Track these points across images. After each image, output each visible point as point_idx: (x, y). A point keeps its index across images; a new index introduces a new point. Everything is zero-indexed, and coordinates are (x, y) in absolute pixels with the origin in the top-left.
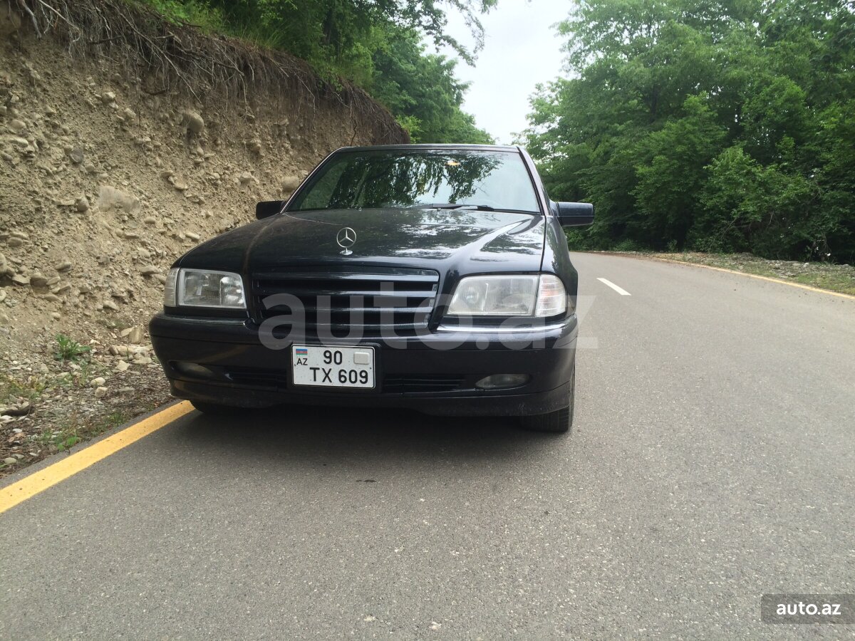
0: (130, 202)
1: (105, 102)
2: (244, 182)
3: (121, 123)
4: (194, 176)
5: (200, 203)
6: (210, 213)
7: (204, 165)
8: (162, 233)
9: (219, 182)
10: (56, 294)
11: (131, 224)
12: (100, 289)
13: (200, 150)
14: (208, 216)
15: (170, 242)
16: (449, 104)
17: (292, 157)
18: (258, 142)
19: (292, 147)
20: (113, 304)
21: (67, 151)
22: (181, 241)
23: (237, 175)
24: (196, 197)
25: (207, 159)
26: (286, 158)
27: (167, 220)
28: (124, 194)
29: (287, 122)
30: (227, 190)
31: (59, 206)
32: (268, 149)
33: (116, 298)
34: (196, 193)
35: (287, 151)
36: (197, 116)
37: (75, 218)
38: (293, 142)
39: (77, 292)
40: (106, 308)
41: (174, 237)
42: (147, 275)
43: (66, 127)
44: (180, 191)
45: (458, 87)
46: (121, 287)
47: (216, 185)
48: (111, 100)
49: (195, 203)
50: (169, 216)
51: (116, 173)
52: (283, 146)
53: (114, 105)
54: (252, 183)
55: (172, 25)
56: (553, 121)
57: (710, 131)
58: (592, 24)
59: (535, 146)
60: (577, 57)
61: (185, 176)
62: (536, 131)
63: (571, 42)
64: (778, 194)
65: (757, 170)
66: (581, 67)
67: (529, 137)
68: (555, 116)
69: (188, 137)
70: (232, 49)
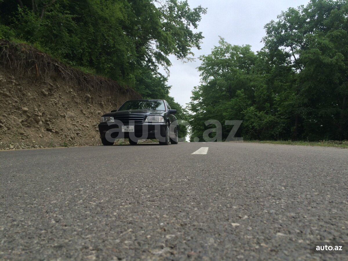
0: (74, 116)
1: (70, 92)
2: (99, 113)
3: (73, 97)
4: (88, 111)
5: (89, 118)
8: (80, 124)
10: (60, 135)
11: (74, 122)
12: (68, 135)
13: (89, 104)
14: (90, 121)
15: (82, 127)
16: (164, 93)
17: (111, 107)
18: (103, 103)
20: (71, 140)
21: (62, 103)
22: (85, 127)
23: (97, 111)
24: (88, 116)
25: (90, 107)
27: (81, 122)
28: (73, 114)
29: (110, 97)
30: (95, 115)
31: (61, 115)
32: (105, 105)
33: (71, 138)
35: (110, 106)
36: (89, 96)
37: (63, 118)
38: (112, 103)
39: (64, 135)
40: (70, 140)
41: (83, 126)
42: (77, 134)
43: (62, 98)
44: (84, 114)
45: (167, 87)
46: (72, 135)
47: (92, 114)
48: (71, 92)
50: (82, 120)
51: (71, 109)
53: (72, 93)
55: (85, 74)
56: (200, 99)
57: (245, 102)
58: (209, 68)
59: (194, 108)
60: (205, 78)
61: (85, 111)
62: (194, 103)
63: (203, 73)
64: (264, 120)
65: (257, 113)
66: (207, 81)
67: (192, 105)
68: (201, 97)
69: (86, 101)
70: (98, 79)
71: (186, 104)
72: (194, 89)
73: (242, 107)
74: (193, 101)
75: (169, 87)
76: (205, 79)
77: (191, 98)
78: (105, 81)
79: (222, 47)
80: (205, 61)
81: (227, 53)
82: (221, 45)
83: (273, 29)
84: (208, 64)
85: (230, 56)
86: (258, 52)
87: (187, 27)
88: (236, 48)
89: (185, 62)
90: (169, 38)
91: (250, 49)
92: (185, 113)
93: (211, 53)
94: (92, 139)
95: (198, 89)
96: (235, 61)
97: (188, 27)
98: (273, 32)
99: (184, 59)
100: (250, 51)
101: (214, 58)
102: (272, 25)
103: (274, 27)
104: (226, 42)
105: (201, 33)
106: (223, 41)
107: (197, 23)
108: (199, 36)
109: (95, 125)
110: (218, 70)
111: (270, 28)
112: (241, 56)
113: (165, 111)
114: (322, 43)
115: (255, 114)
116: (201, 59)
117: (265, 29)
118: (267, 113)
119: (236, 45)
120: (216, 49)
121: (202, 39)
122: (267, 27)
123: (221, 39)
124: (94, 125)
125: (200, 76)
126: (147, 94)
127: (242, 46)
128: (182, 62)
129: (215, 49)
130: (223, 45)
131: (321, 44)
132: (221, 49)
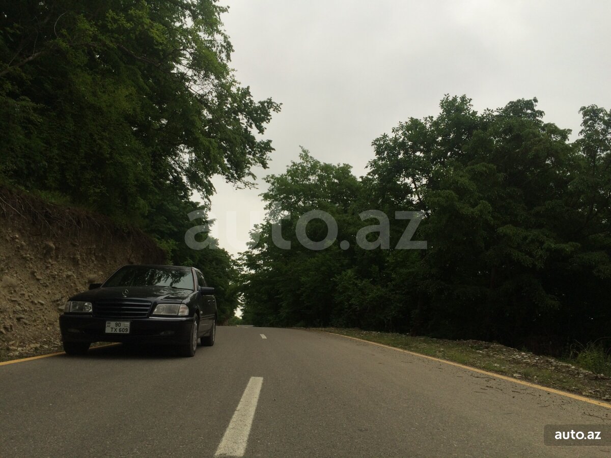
0: (16, 284)
1: (14, 239)
2: (68, 277)
3: (18, 248)
4: (45, 273)
5: (47, 286)
6: (50, 292)
7: (50, 268)
8: (27, 300)
9: (56, 276)
11: (14, 295)
13: (50, 261)
14: (49, 293)
15: (30, 305)
17: (95, 265)
18: (79, 257)
19: (96, 259)
22: (35, 304)
23: (66, 273)
24: (45, 283)
25: (52, 265)
26: (92, 265)
27: (30, 294)
28: (14, 280)
29: (95, 246)
30: (59, 280)
32: (83, 260)
34: (45, 282)
35: (93, 262)
36: (52, 245)
38: (97, 257)
41: (32, 302)
42: (19, 319)
44: (38, 280)
46: (8, 323)
47: (54, 278)
48: (16, 238)
49: (44, 286)
51: (12, 270)
52: (91, 259)
53: (17, 240)
54: (72, 277)
55: (48, 205)
56: (263, 247)
57: (339, 260)
58: (282, 196)
59: (252, 262)
60: (274, 212)
61: (41, 273)
62: (253, 252)
63: (270, 205)
64: (369, 295)
65: (358, 282)
66: (277, 218)
67: (248, 256)
68: (265, 244)
69: (45, 254)
70: (73, 214)
71: (239, 253)
72: (254, 228)
73: (333, 269)
74: (250, 250)
75: (212, 222)
76: (273, 214)
77: (248, 244)
78: (88, 218)
79: (305, 165)
80: (276, 184)
81: (312, 175)
82: (303, 161)
83: (386, 148)
84: (280, 191)
85: (318, 180)
86: (362, 177)
87: (246, 130)
88: (327, 168)
89: (240, 188)
90: (213, 149)
91: (350, 172)
92: (235, 268)
93: (286, 173)
94: (48, 328)
95: (261, 230)
96: (324, 189)
97: (249, 129)
98: (386, 152)
99: (239, 183)
100: (350, 174)
101: (290, 181)
102: (384, 141)
103: (388, 145)
104: (311, 157)
105: (270, 141)
106: (306, 155)
107: (264, 124)
108: (267, 147)
109: (57, 301)
110: (296, 202)
111: (381, 145)
112: (336, 181)
113: (193, 291)
114: (459, 182)
115: (354, 282)
116: (268, 182)
117: (373, 146)
118: (374, 282)
119: (327, 163)
120: (295, 167)
121: (271, 152)
122: (376, 144)
123: (304, 151)
124: (56, 299)
125: (265, 209)
126: (169, 232)
127: (337, 166)
128: (235, 188)
129: (293, 166)
130: (307, 162)
131: (457, 183)
132: (302, 167)
